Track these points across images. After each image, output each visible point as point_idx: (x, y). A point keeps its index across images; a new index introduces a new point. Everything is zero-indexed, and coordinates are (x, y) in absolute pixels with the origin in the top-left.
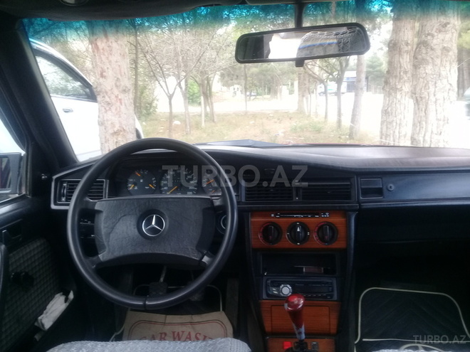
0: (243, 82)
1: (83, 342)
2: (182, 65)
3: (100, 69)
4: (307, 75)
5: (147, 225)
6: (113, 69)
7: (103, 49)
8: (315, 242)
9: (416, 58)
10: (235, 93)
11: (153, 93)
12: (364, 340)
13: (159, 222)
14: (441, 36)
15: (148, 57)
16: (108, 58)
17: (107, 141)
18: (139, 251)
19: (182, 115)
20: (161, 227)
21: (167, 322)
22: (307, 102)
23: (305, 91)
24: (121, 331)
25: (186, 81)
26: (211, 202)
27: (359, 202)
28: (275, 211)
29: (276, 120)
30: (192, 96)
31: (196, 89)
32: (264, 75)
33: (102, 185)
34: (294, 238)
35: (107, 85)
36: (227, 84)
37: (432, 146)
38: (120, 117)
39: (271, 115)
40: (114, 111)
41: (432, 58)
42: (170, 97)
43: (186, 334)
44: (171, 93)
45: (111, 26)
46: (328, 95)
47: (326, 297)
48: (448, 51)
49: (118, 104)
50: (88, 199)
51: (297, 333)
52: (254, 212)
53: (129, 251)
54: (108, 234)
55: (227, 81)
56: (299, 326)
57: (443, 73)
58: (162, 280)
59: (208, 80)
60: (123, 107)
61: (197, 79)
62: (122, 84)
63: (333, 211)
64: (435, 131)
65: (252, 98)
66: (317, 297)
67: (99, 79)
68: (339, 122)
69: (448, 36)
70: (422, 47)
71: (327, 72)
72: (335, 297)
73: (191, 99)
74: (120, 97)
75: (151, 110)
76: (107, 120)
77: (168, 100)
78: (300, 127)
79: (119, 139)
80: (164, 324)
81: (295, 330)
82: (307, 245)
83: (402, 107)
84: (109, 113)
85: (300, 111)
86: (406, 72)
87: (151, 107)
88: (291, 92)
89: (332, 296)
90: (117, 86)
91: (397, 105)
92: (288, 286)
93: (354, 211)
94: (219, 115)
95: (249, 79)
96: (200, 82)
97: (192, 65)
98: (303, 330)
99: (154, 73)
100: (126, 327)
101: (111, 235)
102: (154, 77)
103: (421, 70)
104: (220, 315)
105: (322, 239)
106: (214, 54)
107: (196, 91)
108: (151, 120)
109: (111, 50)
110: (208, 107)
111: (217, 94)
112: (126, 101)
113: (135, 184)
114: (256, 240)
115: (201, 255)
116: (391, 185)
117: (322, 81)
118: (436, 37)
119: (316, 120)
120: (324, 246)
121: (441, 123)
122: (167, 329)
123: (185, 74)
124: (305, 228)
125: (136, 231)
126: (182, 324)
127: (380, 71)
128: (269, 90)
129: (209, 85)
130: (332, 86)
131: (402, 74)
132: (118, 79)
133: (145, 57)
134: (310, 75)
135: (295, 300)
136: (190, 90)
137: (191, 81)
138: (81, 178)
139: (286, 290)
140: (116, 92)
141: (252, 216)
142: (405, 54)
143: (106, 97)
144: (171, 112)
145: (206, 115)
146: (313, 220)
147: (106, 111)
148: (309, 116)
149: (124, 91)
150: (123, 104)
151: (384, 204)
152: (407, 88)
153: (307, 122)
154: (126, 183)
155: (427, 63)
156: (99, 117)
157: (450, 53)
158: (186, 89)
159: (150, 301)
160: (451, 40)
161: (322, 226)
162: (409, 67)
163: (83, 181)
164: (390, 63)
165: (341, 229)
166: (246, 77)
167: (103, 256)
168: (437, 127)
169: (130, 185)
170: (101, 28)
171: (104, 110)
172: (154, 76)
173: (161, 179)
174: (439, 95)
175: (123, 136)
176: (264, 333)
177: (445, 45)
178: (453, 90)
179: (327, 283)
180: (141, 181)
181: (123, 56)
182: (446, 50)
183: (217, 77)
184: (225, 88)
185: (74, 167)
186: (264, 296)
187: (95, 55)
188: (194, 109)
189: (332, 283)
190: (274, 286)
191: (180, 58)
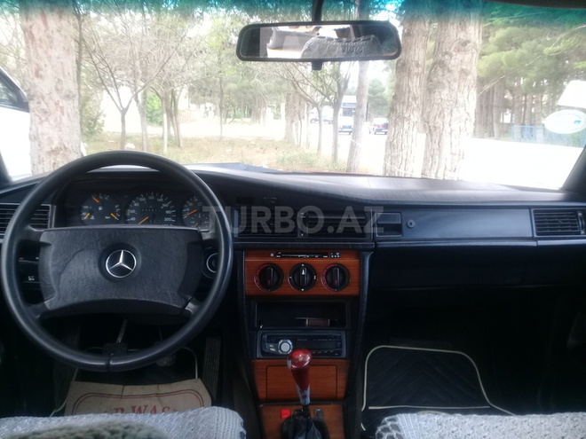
0: (218, 100)
1: (17, 418)
2: (140, 72)
3: (34, 66)
4: (297, 96)
5: (111, 264)
6: (53, 67)
7: (40, 40)
8: (322, 288)
9: (431, 81)
10: (207, 113)
11: (98, 107)
12: (370, 408)
13: (129, 260)
14: (459, 56)
15: (94, 58)
16: (46, 52)
17: (41, 161)
18: (101, 296)
19: (137, 136)
20: (132, 266)
21: (124, 394)
22: (297, 129)
23: (295, 115)
24: (62, 407)
25: (145, 94)
26: (199, 234)
27: (374, 240)
28: (275, 250)
29: (258, 149)
30: (151, 112)
31: (156, 103)
32: (245, 93)
33: (46, 213)
34: (298, 284)
35: (44, 86)
36: (195, 101)
37: (446, 178)
38: (60, 130)
39: (253, 143)
40: (52, 122)
41: (449, 82)
42: (124, 112)
43: (150, 408)
44: (125, 106)
45: (52, 10)
46: (323, 122)
47: (333, 354)
48: (467, 75)
49: (59, 113)
50: (30, 228)
51: (300, 396)
52: (250, 250)
53: (87, 296)
54: (58, 275)
55: (197, 97)
56: (303, 388)
57: (461, 100)
58: (119, 340)
59: (173, 93)
60: (65, 119)
61: (159, 92)
62: (66, 87)
63: (344, 250)
64: (449, 168)
65: (229, 120)
66: (323, 354)
67: (33, 79)
68: (335, 155)
69: (467, 57)
70: (438, 68)
71: (322, 94)
72: (344, 354)
73: (150, 117)
74: (61, 104)
75: (96, 128)
76: (43, 134)
77: (120, 115)
78: (288, 159)
79: (58, 159)
80: (121, 397)
81: (299, 393)
82: (314, 291)
83: (410, 140)
84: (46, 124)
85: (288, 140)
86: (415, 99)
87: (95, 124)
88: (277, 117)
89: (340, 353)
90: (57, 89)
91: (405, 137)
92: (289, 341)
93: (368, 250)
94: (186, 140)
95: (225, 96)
96: (164, 96)
97: (153, 72)
98: (308, 392)
99: (102, 80)
100: (69, 402)
101: (62, 275)
102: (101, 84)
103: (436, 96)
104: (196, 384)
105: (331, 285)
106: (182, 61)
107: (156, 107)
108: (95, 140)
109: (51, 42)
110: (171, 128)
111: (183, 113)
112: (69, 110)
113: (91, 213)
114: (251, 285)
115: (184, 302)
116: (411, 221)
117: (315, 105)
118: (454, 57)
119: (307, 151)
120: (334, 293)
121: (456, 157)
122: (126, 403)
123: (143, 84)
124: (311, 270)
125: (97, 270)
126: (145, 396)
127: (382, 97)
128: (250, 112)
129: (174, 100)
130: (328, 112)
131: (410, 100)
132: (59, 80)
133: (92, 58)
134: (301, 96)
135: (300, 356)
136: (149, 106)
137: (150, 94)
138: (20, 201)
139: (286, 347)
140: (56, 97)
141: (247, 256)
142: (415, 77)
143: (42, 103)
144: (124, 132)
145: (170, 138)
146: (320, 260)
147: (41, 122)
148: (299, 146)
149: (68, 96)
150: (65, 113)
151: (403, 244)
152: (415, 117)
153: (296, 153)
154: (79, 211)
155: (444, 87)
156: (31, 129)
157: (470, 77)
158: (144, 103)
159: (114, 361)
160: (471, 62)
161: (331, 269)
162: (419, 92)
163: (22, 207)
164: (398, 87)
165: (354, 273)
166: (222, 94)
167: (51, 303)
168: (452, 163)
169: (84, 214)
170: (39, 11)
171: (37, 120)
172: (103, 83)
173: (127, 207)
174: (455, 126)
175: (64, 156)
176: (256, 400)
177: (464, 67)
178: (470, 120)
179: (336, 337)
180: (100, 209)
181: (68, 51)
182: (464, 73)
183: (185, 91)
184: (194, 106)
185: (9, 187)
186: (259, 355)
187: (28, 47)
188: (154, 131)
189: (340, 337)
190: (271, 342)
191: (138, 63)
